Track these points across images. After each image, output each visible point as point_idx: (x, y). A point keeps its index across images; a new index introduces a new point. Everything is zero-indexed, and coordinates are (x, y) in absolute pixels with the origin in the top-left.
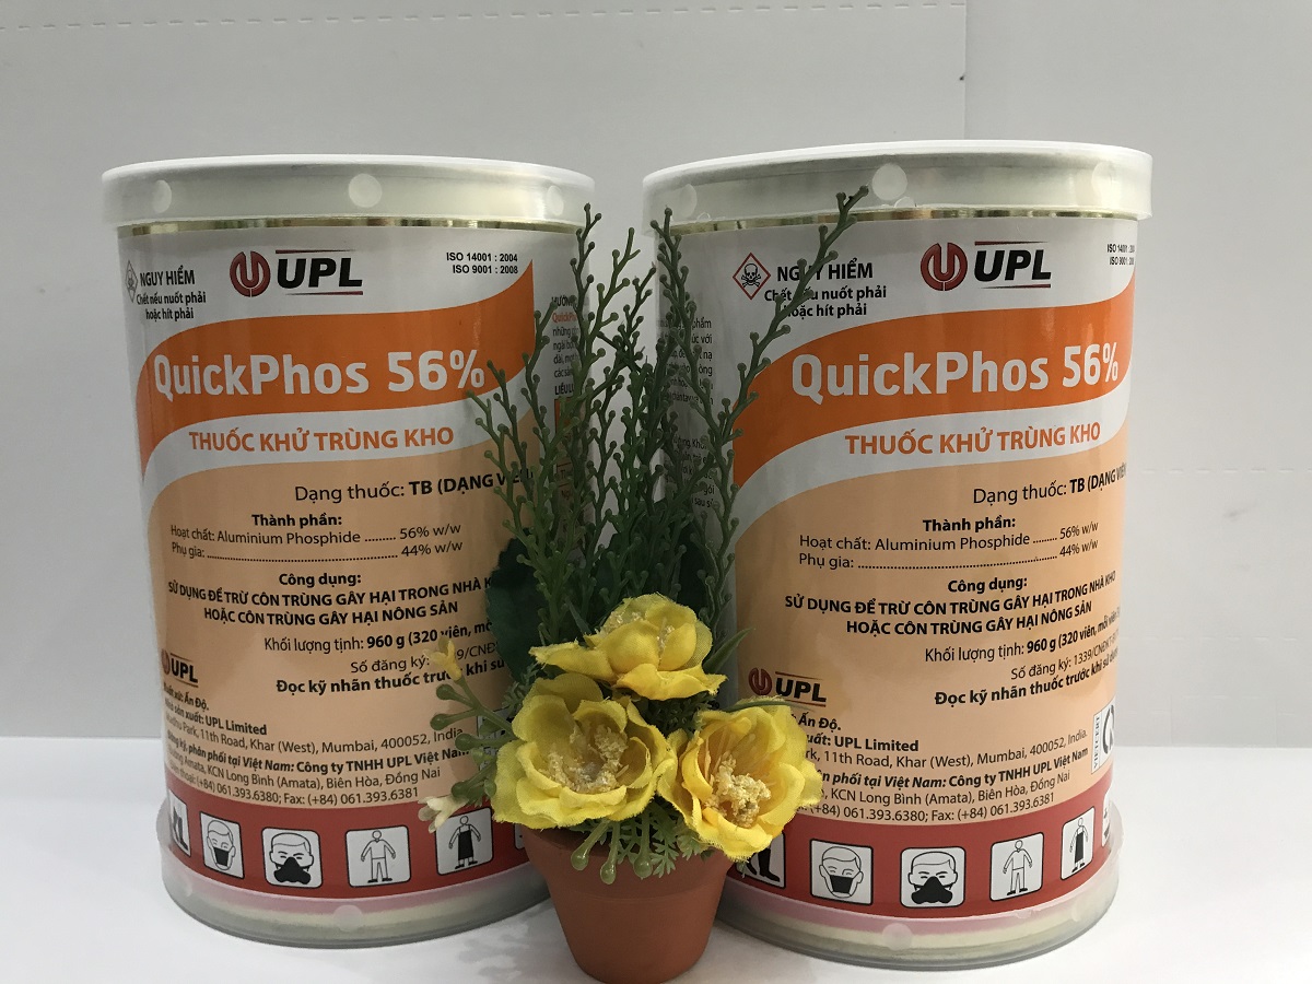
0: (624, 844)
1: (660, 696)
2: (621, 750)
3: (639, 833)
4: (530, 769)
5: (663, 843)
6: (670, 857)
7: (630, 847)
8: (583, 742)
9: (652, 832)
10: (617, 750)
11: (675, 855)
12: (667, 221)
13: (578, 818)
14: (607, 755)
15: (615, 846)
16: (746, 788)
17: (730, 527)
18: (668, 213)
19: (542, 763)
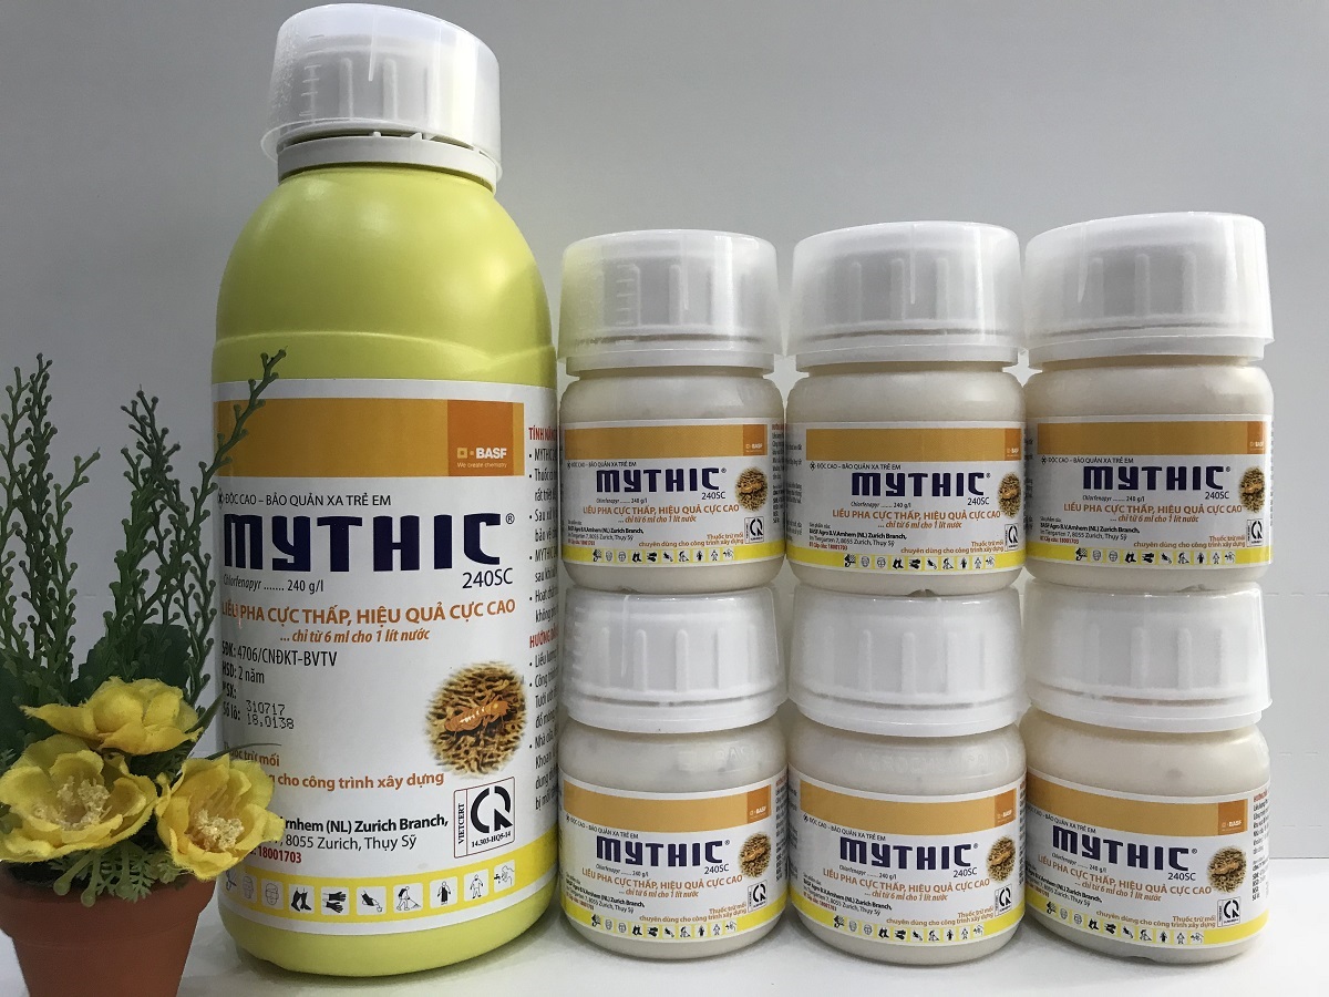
1: (143, 751)
6: (144, 884)
7: (111, 878)
8: (67, 796)
9: (131, 867)
10: (100, 799)
14: (91, 804)
15: (95, 879)
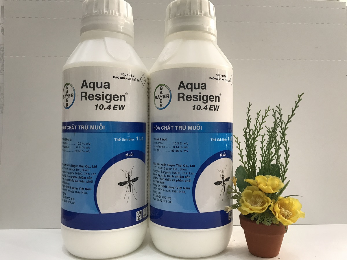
0: (261, 219)
2: (262, 201)
3: (264, 218)
4: (245, 201)
5: (269, 220)
7: (263, 219)
8: (254, 199)
9: (267, 218)
10: (261, 201)
11: (271, 223)
12: (279, 106)
13: (252, 212)
14: (259, 202)
15: (259, 219)
16: (287, 212)
17: (287, 163)
18: (280, 105)
19: (246, 200)
